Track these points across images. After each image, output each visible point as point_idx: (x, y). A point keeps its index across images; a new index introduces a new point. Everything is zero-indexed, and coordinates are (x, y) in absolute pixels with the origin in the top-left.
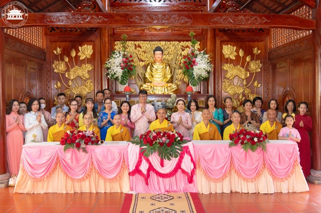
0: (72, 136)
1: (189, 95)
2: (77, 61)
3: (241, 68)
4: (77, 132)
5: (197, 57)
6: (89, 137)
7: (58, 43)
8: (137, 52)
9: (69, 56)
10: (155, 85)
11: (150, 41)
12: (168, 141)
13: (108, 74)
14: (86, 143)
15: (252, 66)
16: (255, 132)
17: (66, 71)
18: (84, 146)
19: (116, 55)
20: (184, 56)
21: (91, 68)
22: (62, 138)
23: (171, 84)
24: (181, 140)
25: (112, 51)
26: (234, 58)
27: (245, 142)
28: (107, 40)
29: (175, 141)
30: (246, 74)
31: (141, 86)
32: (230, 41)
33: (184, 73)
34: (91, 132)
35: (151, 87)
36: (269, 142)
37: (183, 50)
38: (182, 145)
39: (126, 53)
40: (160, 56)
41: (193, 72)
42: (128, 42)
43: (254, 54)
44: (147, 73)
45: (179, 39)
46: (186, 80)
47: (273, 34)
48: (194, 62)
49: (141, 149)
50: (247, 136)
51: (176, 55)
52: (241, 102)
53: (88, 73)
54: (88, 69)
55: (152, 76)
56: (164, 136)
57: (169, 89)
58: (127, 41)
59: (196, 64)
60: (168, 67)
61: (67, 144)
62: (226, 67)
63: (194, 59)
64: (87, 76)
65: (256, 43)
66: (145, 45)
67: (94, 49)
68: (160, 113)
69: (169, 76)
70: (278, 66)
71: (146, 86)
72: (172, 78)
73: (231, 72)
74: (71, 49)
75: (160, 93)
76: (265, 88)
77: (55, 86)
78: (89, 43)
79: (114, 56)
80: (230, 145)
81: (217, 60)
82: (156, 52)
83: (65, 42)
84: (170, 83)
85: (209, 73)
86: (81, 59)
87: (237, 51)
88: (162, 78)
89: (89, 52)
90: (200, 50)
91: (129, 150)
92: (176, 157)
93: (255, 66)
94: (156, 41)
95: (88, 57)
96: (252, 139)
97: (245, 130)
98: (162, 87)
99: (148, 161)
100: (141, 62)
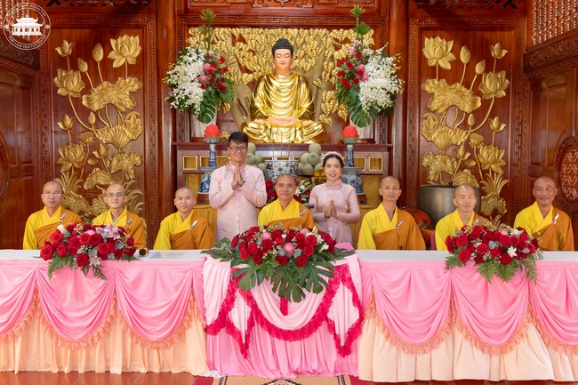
0: (68, 239)
1: (350, 147)
2: (108, 72)
3: (464, 89)
4: (82, 228)
5: (367, 63)
6: (110, 240)
7: (66, 32)
8: (237, 51)
9: (89, 58)
10: (275, 122)
11: (264, 27)
12: (298, 253)
13: (172, 99)
14: (103, 256)
15: (487, 85)
16: (509, 232)
17: (83, 93)
18: (99, 263)
19: (190, 56)
20: (338, 60)
21: (136, 87)
22: (47, 243)
23: (310, 121)
24: (331, 250)
25: (181, 48)
26: (449, 67)
27: (485, 258)
28: (170, 24)
29: (316, 252)
30: (474, 102)
31: (245, 125)
32: (441, 29)
33: (339, 98)
34: (116, 229)
35: (266, 127)
36: (541, 257)
37: (337, 48)
38: (332, 263)
39: (211, 52)
40: (287, 60)
41: (360, 95)
42: (217, 29)
43: (493, 59)
44: (258, 97)
45: (329, 22)
46: (343, 113)
47: (537, 12)
48: (361, 73)
49: (234, 271)
50: (491, 242)
51: (321, 58)
52: (463, 162)
53: (130, 98)
54: (130, 89)
55: (269, 104)
56: (289, 240)
57: (305, 131)
58: (214, 26)
59: (365, 76)
60: (303, 86)
61: (57, 258)
62: (430, 86)
63: (362, 66)
64: (128, 103)
65: (498, 33)
66: (255, 37)
67: (143, 43)
68: (282, 185)
69: (306, 105)
70: (544, 85)
71: (255, 126)
72: (312, 108)
73: (442, 98)
74: (94, 46)
75: (285, 141)
76: (516, 133)
77: (60, 125)
78: (133, 30)
79: (186, 58)
80: (449, 265)
81: (412, 72)
82: (278, 51)
83: (81, 28)
84: (308, 119)
85: (393, 97)
86: (115, 65)
87: (456, 51)
88: (291, 108)
89: (132, 51)
90: (373, 47)
91: (206, 273)
92: (317, 291)
93: (494, 85)
94: (277, 27)
95: (130, 62)
96: (502, 251)
97: (485, 228)
98: (290, 127)
99: (249, 298)
100: (246, 75)
